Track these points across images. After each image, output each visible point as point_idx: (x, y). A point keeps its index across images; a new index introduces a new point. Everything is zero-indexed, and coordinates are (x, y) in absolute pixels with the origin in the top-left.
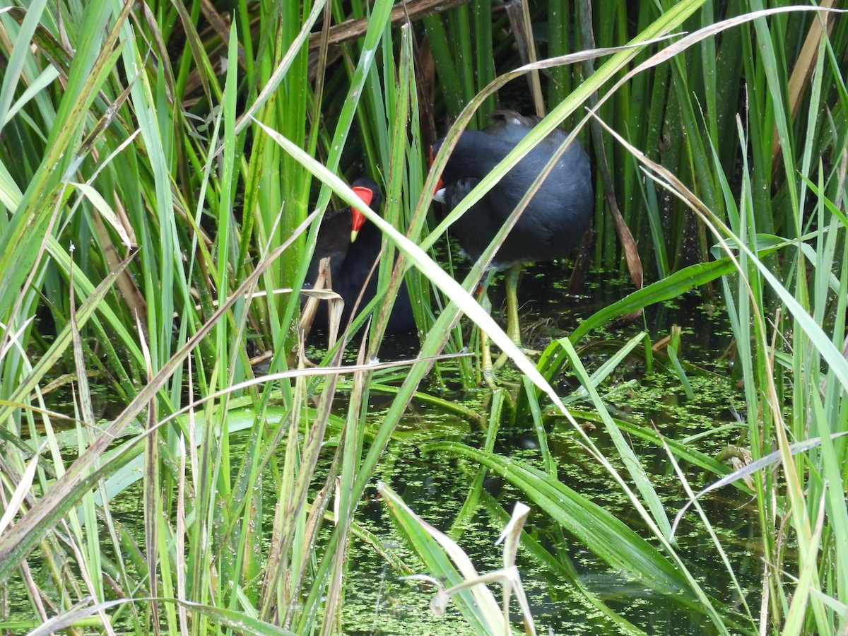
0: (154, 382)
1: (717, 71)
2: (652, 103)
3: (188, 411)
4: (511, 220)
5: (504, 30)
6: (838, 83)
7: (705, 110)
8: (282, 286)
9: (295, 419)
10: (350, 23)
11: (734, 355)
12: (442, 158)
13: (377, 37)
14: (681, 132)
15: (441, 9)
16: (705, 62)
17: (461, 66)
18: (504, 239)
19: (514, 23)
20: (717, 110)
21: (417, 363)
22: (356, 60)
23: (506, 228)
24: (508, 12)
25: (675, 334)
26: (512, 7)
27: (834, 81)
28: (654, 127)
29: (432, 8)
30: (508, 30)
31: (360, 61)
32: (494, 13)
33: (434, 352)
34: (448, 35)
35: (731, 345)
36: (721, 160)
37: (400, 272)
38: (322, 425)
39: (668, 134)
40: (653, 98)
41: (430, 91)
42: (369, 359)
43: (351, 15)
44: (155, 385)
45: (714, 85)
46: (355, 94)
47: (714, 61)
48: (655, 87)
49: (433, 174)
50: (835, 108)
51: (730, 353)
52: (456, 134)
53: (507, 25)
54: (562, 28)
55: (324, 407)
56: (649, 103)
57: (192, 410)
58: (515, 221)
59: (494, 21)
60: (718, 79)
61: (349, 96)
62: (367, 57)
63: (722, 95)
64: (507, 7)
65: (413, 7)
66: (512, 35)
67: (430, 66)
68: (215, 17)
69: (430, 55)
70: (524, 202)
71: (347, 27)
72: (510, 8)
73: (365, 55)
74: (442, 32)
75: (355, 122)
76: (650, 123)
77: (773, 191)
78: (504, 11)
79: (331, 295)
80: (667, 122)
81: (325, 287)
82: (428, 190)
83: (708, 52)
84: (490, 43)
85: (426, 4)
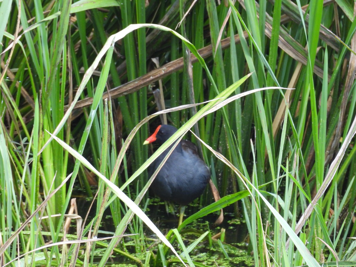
0: (3, 247)
1: (242, 121)
2: (214, 134)
3: (17, 260)
4: (152, 178)
5: (152, 102)
6: (292, 127)
7: (237, 138)
8: (57, 213)
9: (62, 263)
10: (87, 99)
11: (249, 241)
12: (123, 152)
13: (97, 105)
14: (226, 147)
15: (125, 94)
16: (237, 117)
17: (134, 118)
18: (149, 186)
19: (156, 99)
20: (242, 137)
21: (114, 238)
22: (89, 114)
23: (150, 181)
24: (154, 95)
25: (223, 232)
26: (156, 92)
27: (291, 126)
28: (215, 144)
29: (122, 93)
30: (154, 102)
31: (90, 114)
32: (148, 95)
33: (121, 234)
34: (128, 105)
35: (247, 237)
36: (244, 158)
37: (106, 200)
38: (74, 265)
39: (221, 147)
40: (215, 132)
41: (120, 128)
42: (93, 237)
43: (87, 96)
44: (3, 248)
45: (240, 127)
46: (88, 129)
47: (241, 116)
48: (215, 128)
49: (119, 159)
50: (292, 137)
51: (246, 240)
52: (128, 141)
53: (153, 100)
54: (177, 102)
55: (74, 257)
56: (213, 134)
57: (19, 259)
58: (154, 178)
59: (148, 98)
60: (242, 124)
61: (86, 129)
62: (93, 113)
63: (244, 131)
64: (154, 92)
65: (114, 93)
66: (156, 104)
67: (121, 117)
68: (28, 98)
69: (121, 113)
70: (158, 170)
71: (86, 101)
72: (155, 93)
73: (92, 112)
74: (126, 103)
75: (88, 140)
76: (213, 142)
77: (265, 172)
78: (152, 94)
79: (77, 216)
80: (220, 142)
81: (74, 212)
82: (117, 165)
83: (238, 113)
84: (146, 108)
85: (120, 92)
